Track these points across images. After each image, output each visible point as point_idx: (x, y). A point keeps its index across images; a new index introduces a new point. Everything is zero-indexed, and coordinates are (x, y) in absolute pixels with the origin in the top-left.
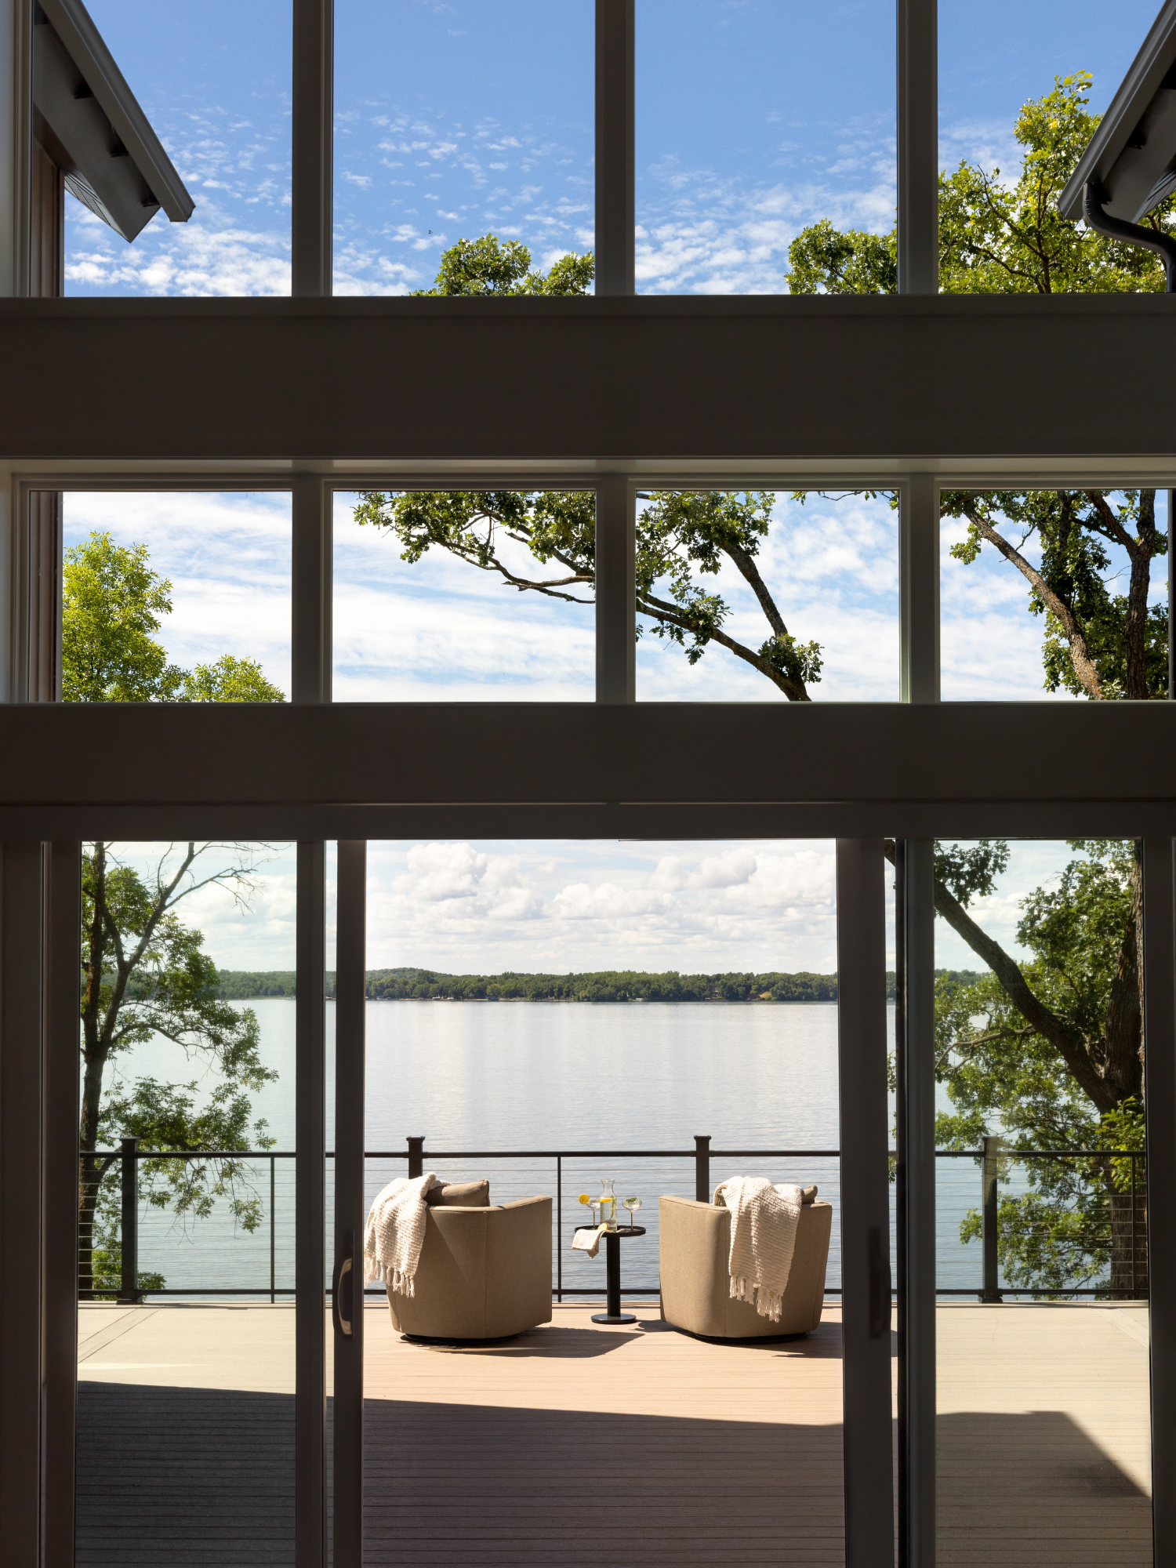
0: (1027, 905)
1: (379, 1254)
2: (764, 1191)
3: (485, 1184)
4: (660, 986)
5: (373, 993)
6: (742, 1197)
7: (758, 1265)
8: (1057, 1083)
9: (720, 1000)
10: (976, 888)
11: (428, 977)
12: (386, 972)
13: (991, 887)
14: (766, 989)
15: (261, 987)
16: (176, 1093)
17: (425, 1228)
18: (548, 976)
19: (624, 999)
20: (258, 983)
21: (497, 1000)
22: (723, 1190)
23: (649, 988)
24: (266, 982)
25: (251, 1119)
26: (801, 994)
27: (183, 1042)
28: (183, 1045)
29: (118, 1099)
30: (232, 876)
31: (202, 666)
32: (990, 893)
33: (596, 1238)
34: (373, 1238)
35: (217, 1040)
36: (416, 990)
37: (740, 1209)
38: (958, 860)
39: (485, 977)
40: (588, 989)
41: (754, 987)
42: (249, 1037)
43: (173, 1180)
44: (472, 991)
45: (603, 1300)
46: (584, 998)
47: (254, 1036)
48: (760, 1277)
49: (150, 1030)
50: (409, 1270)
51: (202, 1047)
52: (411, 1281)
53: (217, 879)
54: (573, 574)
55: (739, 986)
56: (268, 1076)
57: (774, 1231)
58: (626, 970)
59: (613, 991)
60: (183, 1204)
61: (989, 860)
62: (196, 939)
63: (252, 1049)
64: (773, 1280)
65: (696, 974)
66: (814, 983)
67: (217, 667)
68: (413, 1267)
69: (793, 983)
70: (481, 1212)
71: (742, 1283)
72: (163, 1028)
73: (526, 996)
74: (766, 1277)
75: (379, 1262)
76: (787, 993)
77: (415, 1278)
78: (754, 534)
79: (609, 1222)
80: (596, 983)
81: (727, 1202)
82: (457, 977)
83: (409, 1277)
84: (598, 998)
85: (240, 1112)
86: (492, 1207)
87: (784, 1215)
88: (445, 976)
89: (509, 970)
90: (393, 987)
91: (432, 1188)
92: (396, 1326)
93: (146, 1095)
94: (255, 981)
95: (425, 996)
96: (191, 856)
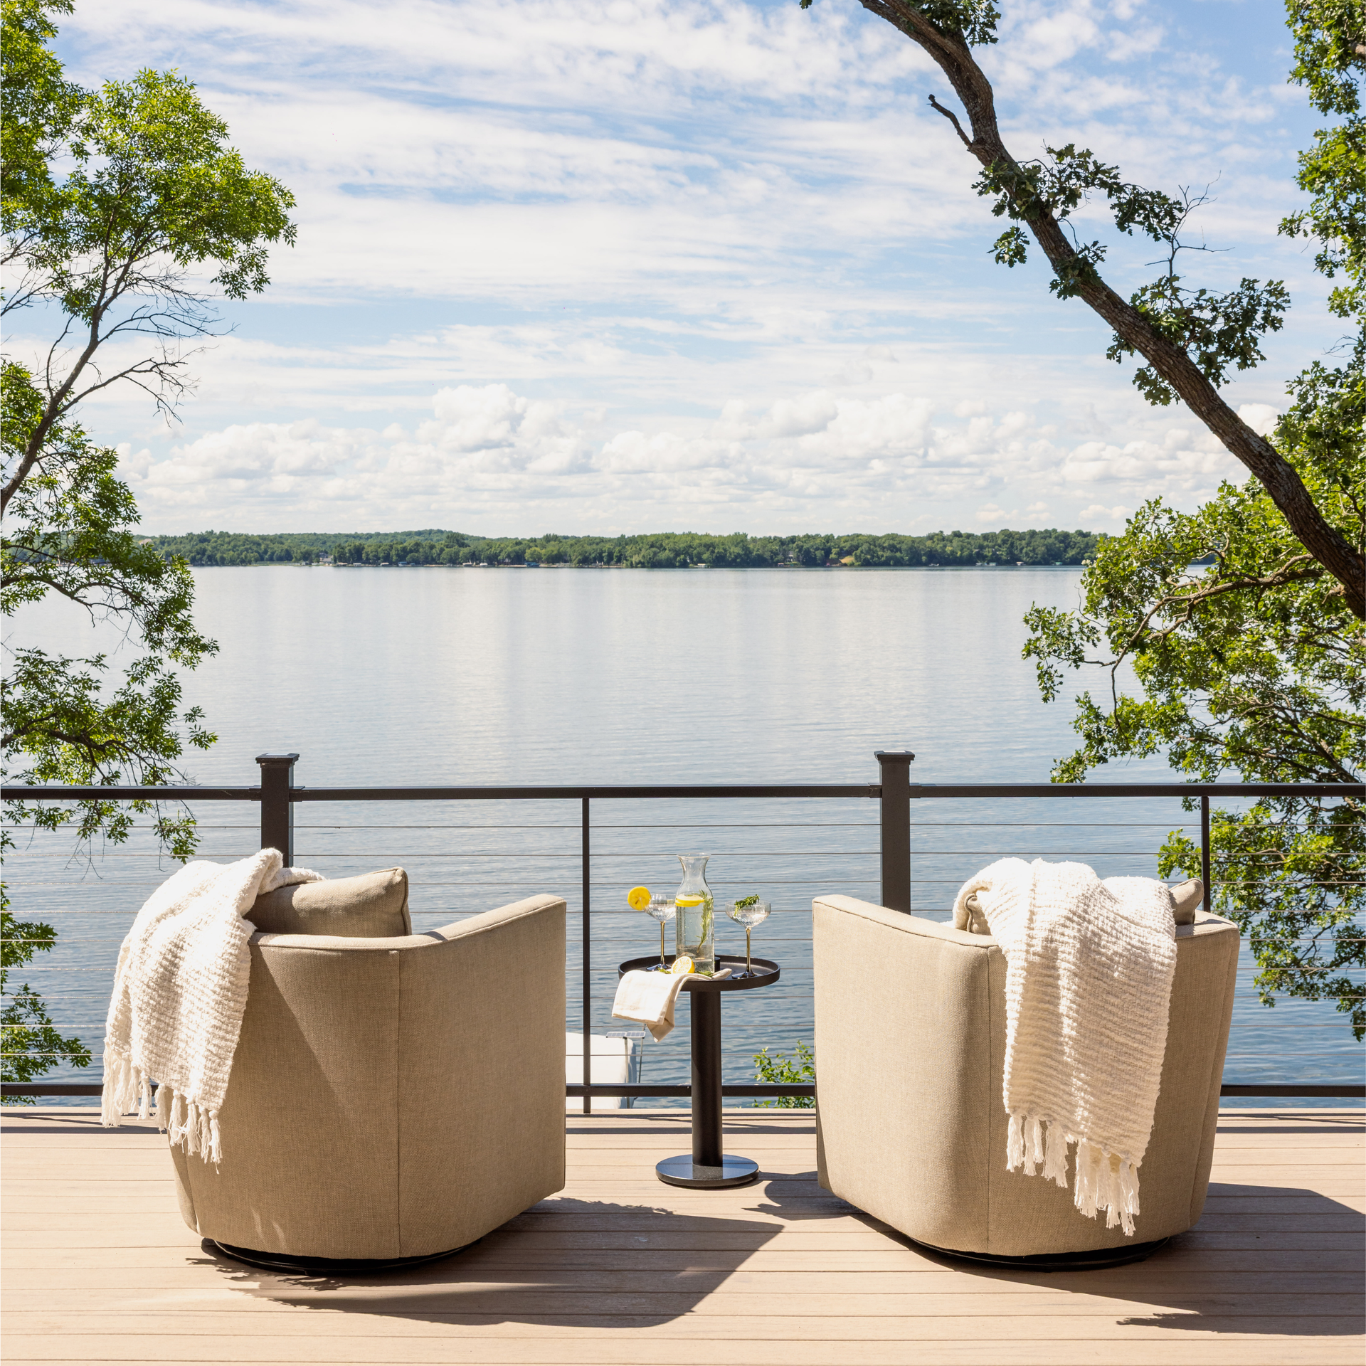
0: (1299, 387)
1: (138, 1052)
2: (1086, 899)
3: (398, 879)
4: (725, 550)
5: (395, 558)
6: (1032, 913)
7: (1079, 1089)
8: (1283, 657)
9: (795, 566)
10: (1233, 357)
11: (458, 540)
12: (409, 534)
13: (1255, 356)
14: (849, 553)
15: (266, 552)
16: (73, 671)
17: (245, 991)
18: (596, 538)
19: (684, 565)
20: (263, 547)
21: (537, 567)
22: (979, 893)
23: (713, 552)
24: (271, 545)
25: (181, 708)
26: (889, 559)
27: (85, 600)
28: (86, 604)
30: (151, 370)
31: (112, 83)
32: (1254, 365)
33: (668, 993)
34: (126, 1011)
35: (137, 599)
36: (444, 555)
37: (1029, 945)
38: (1207, 315)
39: (523, 539)
40: (643, 551)
41: (834, 551)
42: (179, 595)
44: (508, 556)
46: (637, 564)
47: (186, 593)
48: (1083, 1118)
49: (42, 585)
50: (208, 1094)
51: (114, 608)
52: (214, 1123)
53: (131, 375)
55: (817, 549)
56: (204, 648)
57: (1117, 1001)
58: (686, 532)
59: (672, 556)
61: (1256, 312)
62: (108, 460)
63: (183, 611)
64: (1118, 1125)
65: (768, 536)
66: (904, 547)
67: (133, 86)
68: (216, 1088)
69: (880, 546)
70: (385, 952)
71: (1037, 1131)
72: (55, 581)
73: (571, 561)
74: (1100, 1118)
75: (138, 1072)
76: (873, 557)
77: (221, 1116)
79: (696, 952)
80: (652, 546)
81: (992, 924)
82: (492, 540)
83: (207, 1111)
84: (653, 564)
85: (166, 697)
86: (415, 940)
87: (1137, 961)
88: (478, 539)
89: (552, 532)
90: (417, 551)
91: (269, 887)
92: (190, 1219)
94: (259, 545)
95: (454, 562)
96: (94, 343)
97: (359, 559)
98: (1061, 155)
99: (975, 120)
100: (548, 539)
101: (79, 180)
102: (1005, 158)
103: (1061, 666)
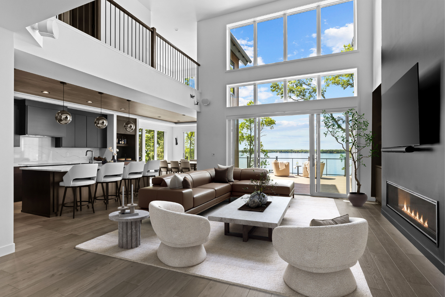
14: (335, 152)
25: (267, 162)
39: (299, 150)
45: (297, 174)
54: (301, 98)
65: (326, 150)
78: (324, 92)
95: (291, 152)
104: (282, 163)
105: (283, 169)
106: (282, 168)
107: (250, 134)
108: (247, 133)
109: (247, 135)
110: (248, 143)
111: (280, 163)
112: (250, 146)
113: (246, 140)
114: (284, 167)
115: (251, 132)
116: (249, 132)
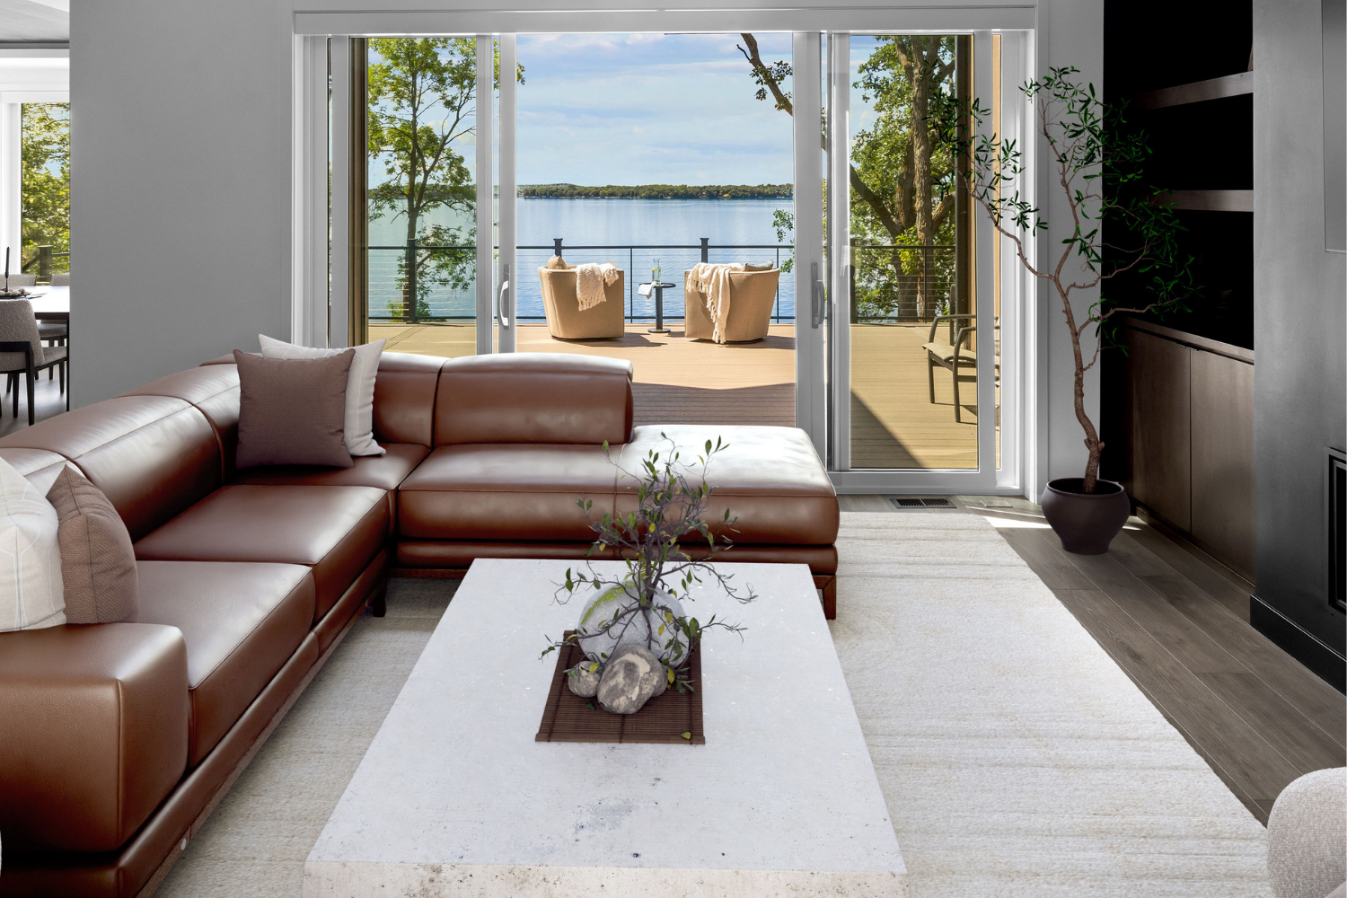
4: (678, 191)
8: (867, 228)
9: (705, 198)
11: (573, 188)
14: (727, 193)
16: (451, 232)
18: (627, 187)
19: (662, 198)
21: (604, 198)
23: (673, 192)
29: (424, 235)
33: (650, 289)
35: (471, 207)
36: (567, 194)
39: (599, 187)
40: (646, 192)
41: (721, 192)
43: (450, 274)
44: (593, 194)
45: (654, 321)
46: (643, 197)
49: (440, 203)
51: (463, 210)
55: (714, 191)
58: (663, 184)
59: (657, 194)
60: (455, 286)
62: (461, 159)
65: (695, 186)
66: (748, 190)
69: (739, 190)
72: (444, 201)
73: (617, 196)
76: (736, 194)
79: (657, 281)
80: (649, 190)
82: (586, 187)
84: (650, 197)
88: (581, 187)
89: (610, 184)
90: (557, 192)
93: (437, 232)
96: (458, 120)
97: (534, 195)
98: (778, 64)
99: (752, 53)
100: (608, 187)
101: (450, 62)
102: (761, 65)
103: (784, 229)
104: (590, 277)
105: (594, 304)
106: (588, 299)
107: (411, 118)
108: (397, 114)
109: (398, 126)
110: (399, 163)
111: (583, 273)
112: (413, 174)
113: (391, 148)
114: (601, 297)
115: (415, 110)
116: (406, 114)
